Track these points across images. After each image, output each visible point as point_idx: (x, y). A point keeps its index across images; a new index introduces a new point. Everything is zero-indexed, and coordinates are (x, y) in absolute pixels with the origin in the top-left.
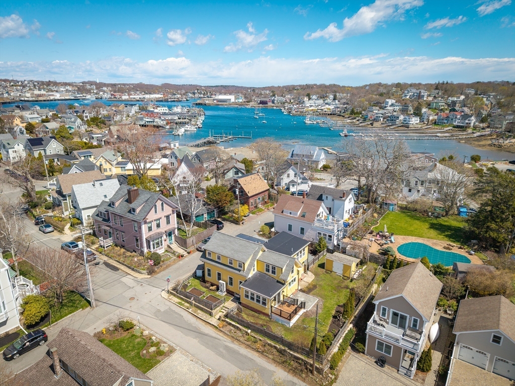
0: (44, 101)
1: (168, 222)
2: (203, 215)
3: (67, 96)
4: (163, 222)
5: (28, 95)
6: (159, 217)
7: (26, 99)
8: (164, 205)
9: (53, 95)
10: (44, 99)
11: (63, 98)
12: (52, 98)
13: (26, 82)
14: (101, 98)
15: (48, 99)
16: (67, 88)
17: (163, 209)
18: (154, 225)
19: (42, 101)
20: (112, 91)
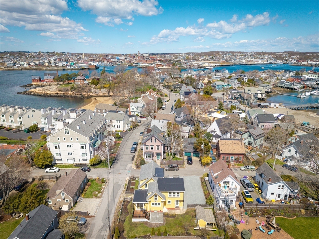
0: (251, 64)
1: (158, 149)
2: (190, 153)
3: (265, 62)
4: (155, 148)
5: (244, 61)
6: (153, 145)
7: (242, 63)
8: (156, 140)
9: (257, 61)
10: (251, 63)
11: (263, 63)
12: (256, 63)
13: (248, 53)
14: (288, 63)
15: (254, 63)
16: (269, 56)
17: (155, 142)
18: (150, 148)
19: (249, 64)
20: (299, 58)
